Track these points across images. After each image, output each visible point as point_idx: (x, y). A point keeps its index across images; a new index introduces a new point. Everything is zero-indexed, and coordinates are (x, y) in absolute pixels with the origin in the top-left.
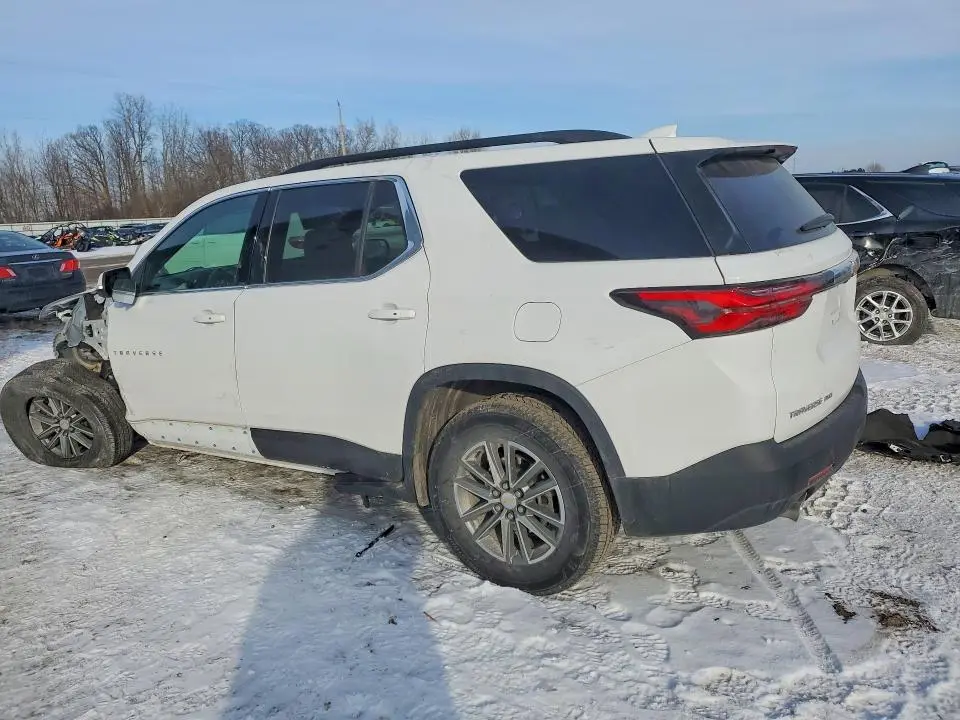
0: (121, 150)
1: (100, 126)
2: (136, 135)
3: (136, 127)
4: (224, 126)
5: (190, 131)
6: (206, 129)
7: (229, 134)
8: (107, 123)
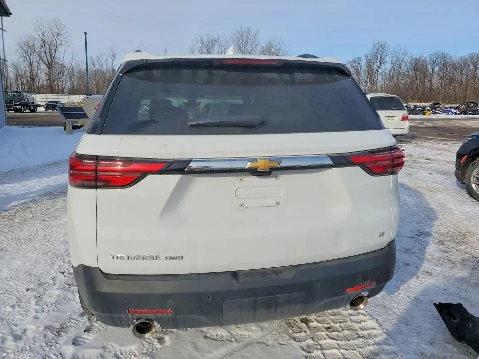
0: (370, 69)
1: (363, 58)
2: (378, 61)
3: (379, 57)
4: (425, 56)
5: (406, 59)
6: (414, 58)
7: (428, 60)
8: (366, 56)
